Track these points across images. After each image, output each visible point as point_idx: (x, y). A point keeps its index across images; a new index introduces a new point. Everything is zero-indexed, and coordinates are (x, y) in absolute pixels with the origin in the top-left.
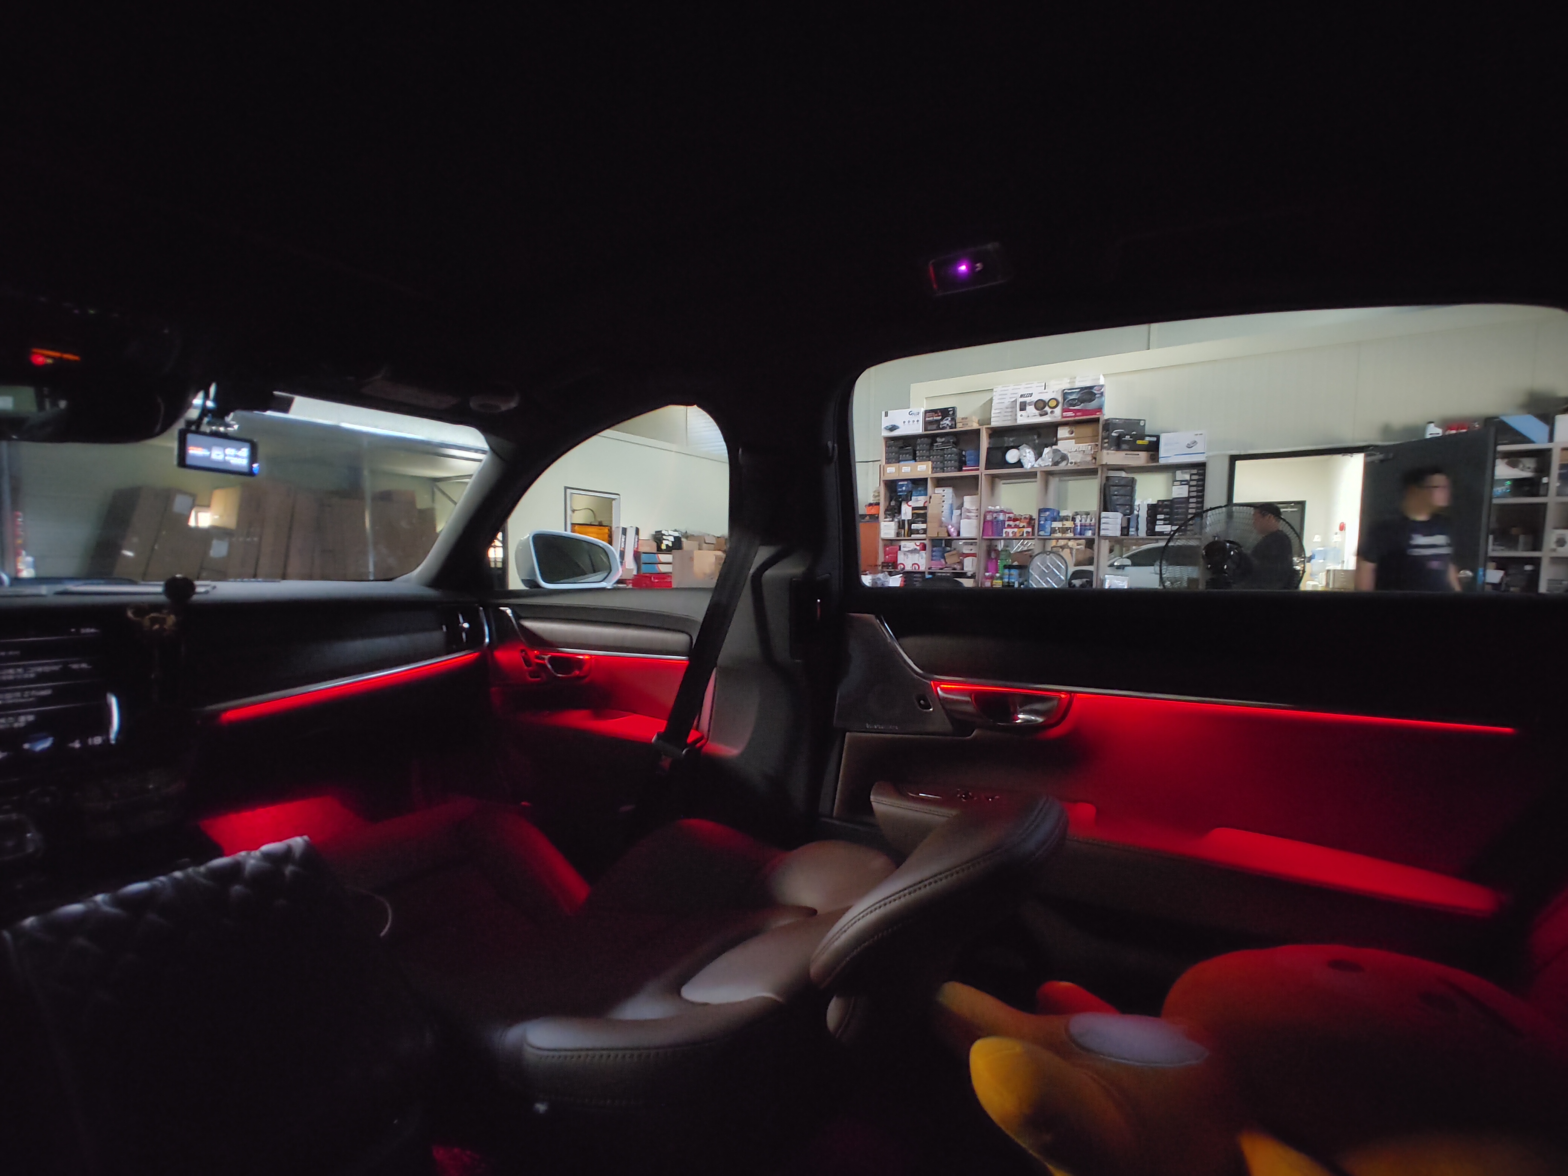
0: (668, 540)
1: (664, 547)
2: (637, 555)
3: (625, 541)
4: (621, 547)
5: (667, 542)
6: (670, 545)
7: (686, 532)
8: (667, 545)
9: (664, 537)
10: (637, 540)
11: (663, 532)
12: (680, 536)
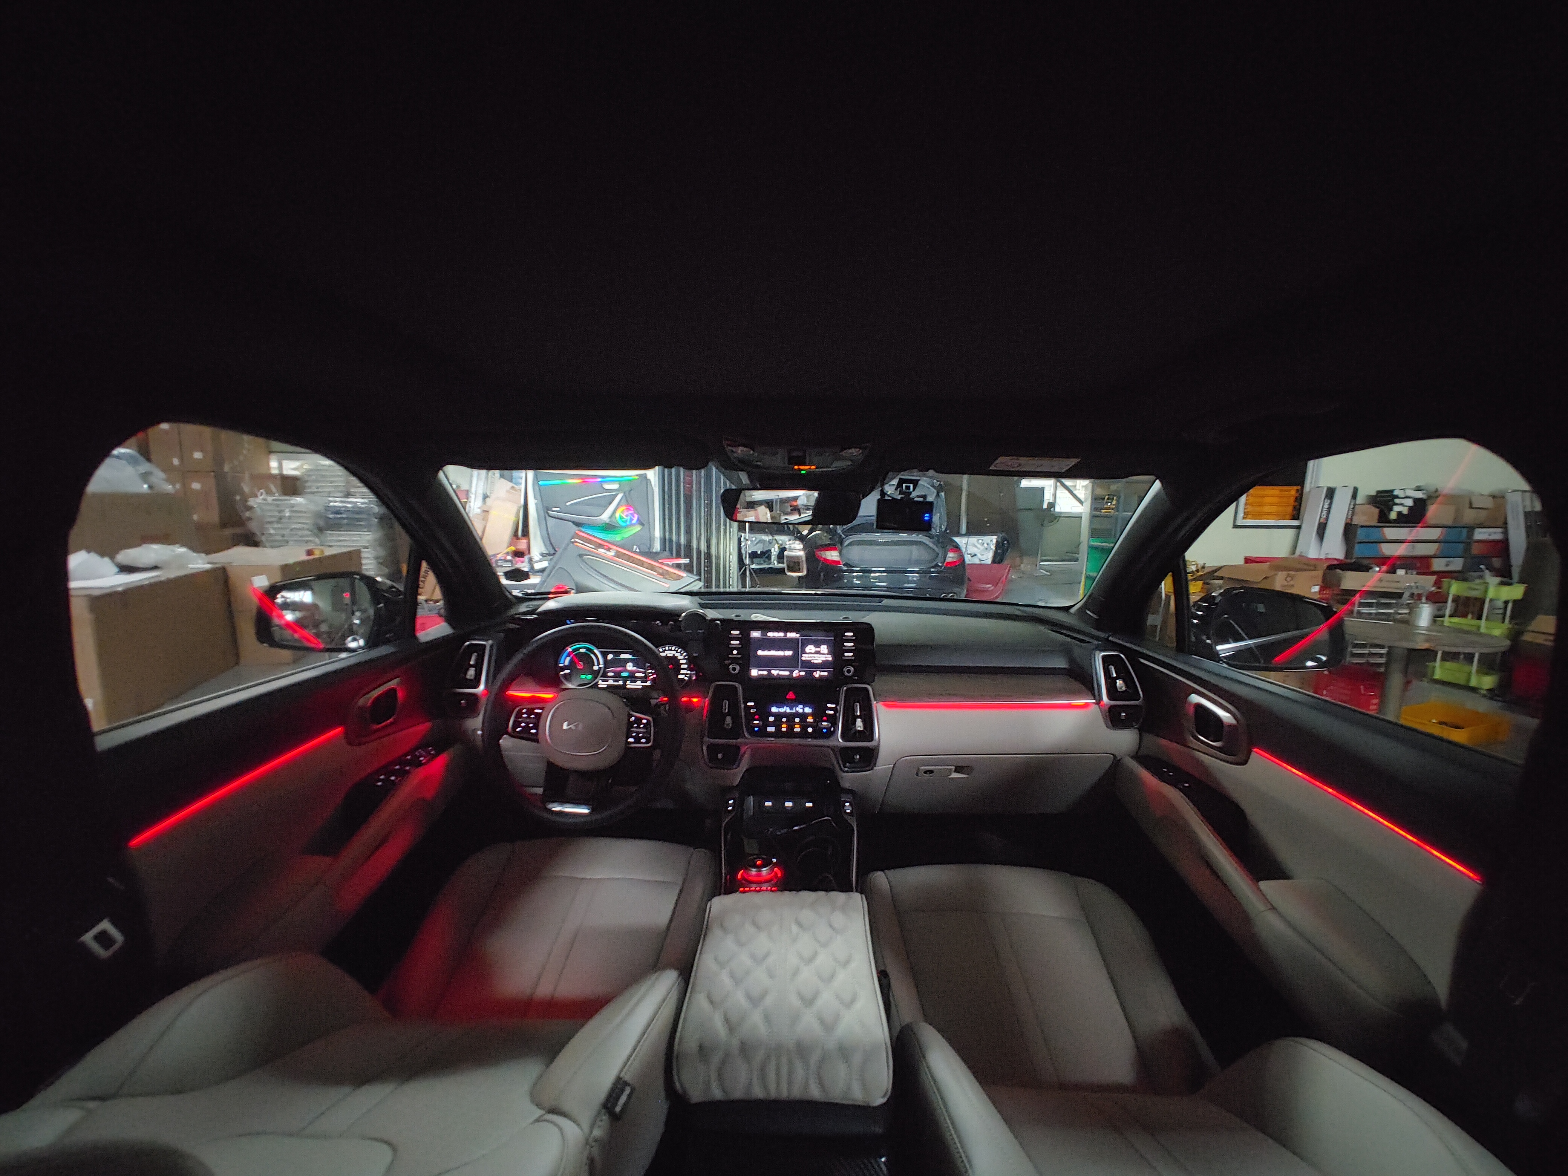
0: (1401, 504)
1: (1393, 515)
2: (1349, 530)
3: (1329, 509)
4: (1320, 517)
5: (1402, 507)
6: (1405, 511)
7: (1437, 491)
8: (1400, 513)
9: (1397, 501)
10: (1352, 506)
11: (1395, 493)
12: (1424, 497)
